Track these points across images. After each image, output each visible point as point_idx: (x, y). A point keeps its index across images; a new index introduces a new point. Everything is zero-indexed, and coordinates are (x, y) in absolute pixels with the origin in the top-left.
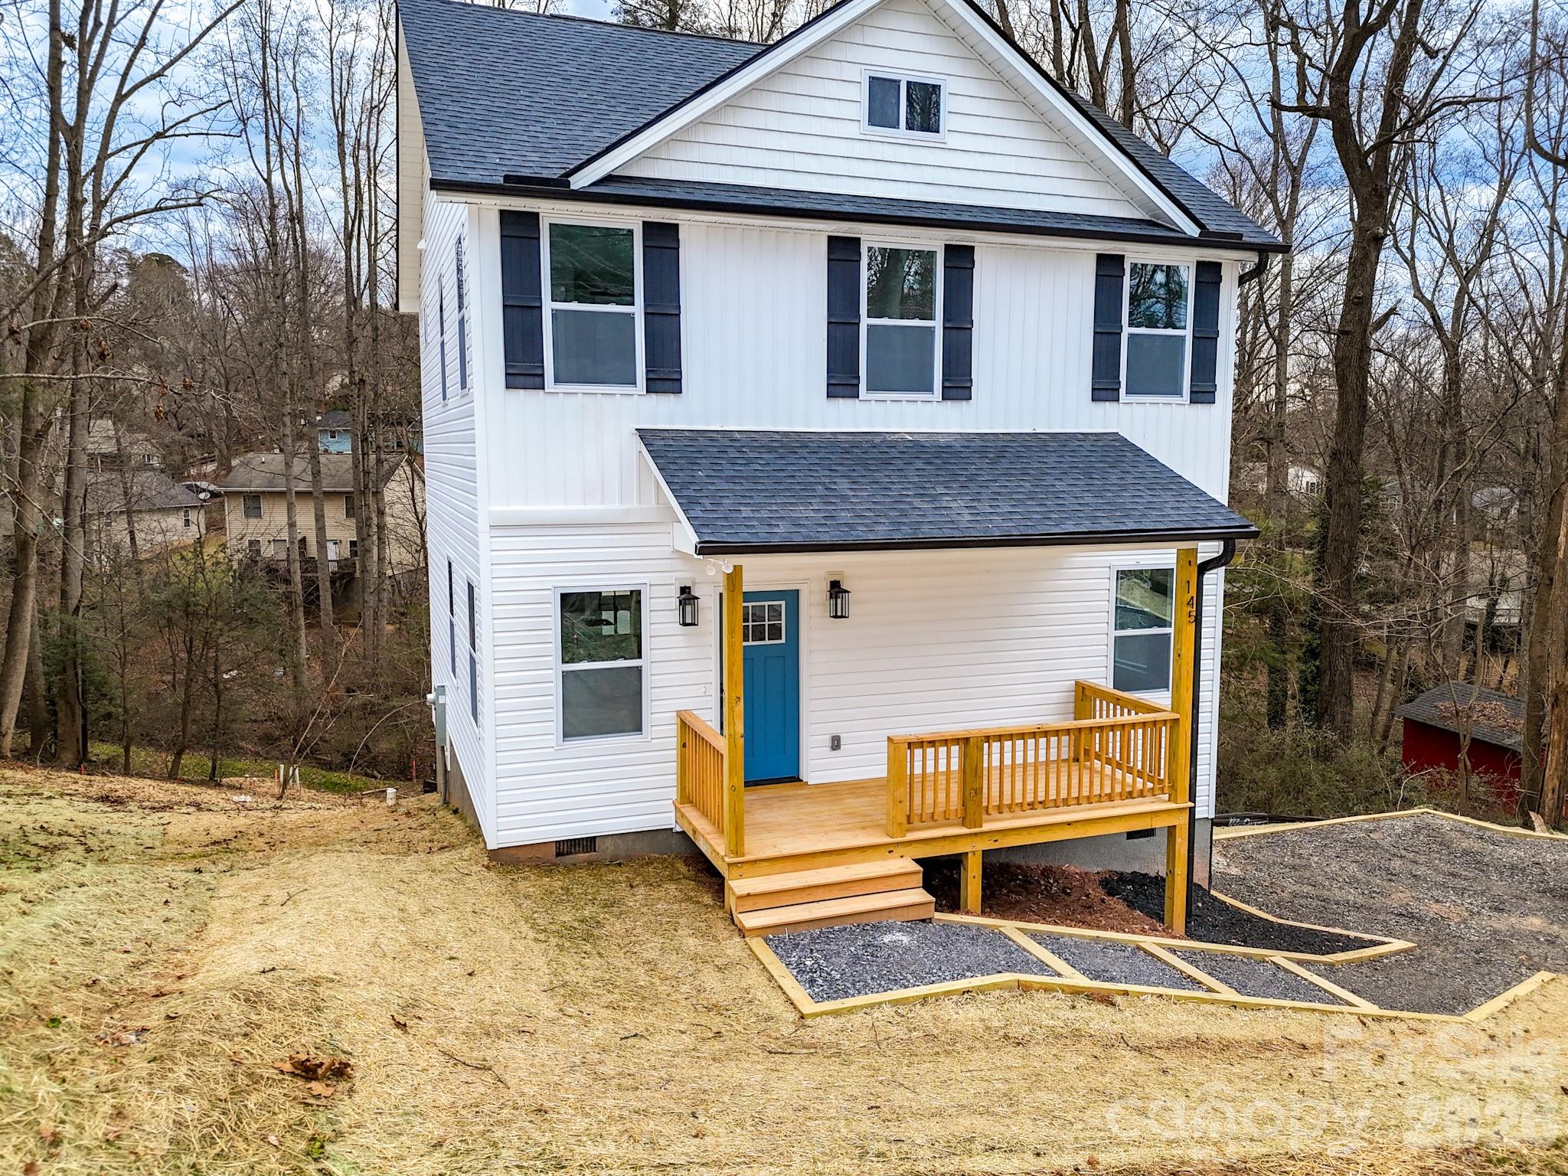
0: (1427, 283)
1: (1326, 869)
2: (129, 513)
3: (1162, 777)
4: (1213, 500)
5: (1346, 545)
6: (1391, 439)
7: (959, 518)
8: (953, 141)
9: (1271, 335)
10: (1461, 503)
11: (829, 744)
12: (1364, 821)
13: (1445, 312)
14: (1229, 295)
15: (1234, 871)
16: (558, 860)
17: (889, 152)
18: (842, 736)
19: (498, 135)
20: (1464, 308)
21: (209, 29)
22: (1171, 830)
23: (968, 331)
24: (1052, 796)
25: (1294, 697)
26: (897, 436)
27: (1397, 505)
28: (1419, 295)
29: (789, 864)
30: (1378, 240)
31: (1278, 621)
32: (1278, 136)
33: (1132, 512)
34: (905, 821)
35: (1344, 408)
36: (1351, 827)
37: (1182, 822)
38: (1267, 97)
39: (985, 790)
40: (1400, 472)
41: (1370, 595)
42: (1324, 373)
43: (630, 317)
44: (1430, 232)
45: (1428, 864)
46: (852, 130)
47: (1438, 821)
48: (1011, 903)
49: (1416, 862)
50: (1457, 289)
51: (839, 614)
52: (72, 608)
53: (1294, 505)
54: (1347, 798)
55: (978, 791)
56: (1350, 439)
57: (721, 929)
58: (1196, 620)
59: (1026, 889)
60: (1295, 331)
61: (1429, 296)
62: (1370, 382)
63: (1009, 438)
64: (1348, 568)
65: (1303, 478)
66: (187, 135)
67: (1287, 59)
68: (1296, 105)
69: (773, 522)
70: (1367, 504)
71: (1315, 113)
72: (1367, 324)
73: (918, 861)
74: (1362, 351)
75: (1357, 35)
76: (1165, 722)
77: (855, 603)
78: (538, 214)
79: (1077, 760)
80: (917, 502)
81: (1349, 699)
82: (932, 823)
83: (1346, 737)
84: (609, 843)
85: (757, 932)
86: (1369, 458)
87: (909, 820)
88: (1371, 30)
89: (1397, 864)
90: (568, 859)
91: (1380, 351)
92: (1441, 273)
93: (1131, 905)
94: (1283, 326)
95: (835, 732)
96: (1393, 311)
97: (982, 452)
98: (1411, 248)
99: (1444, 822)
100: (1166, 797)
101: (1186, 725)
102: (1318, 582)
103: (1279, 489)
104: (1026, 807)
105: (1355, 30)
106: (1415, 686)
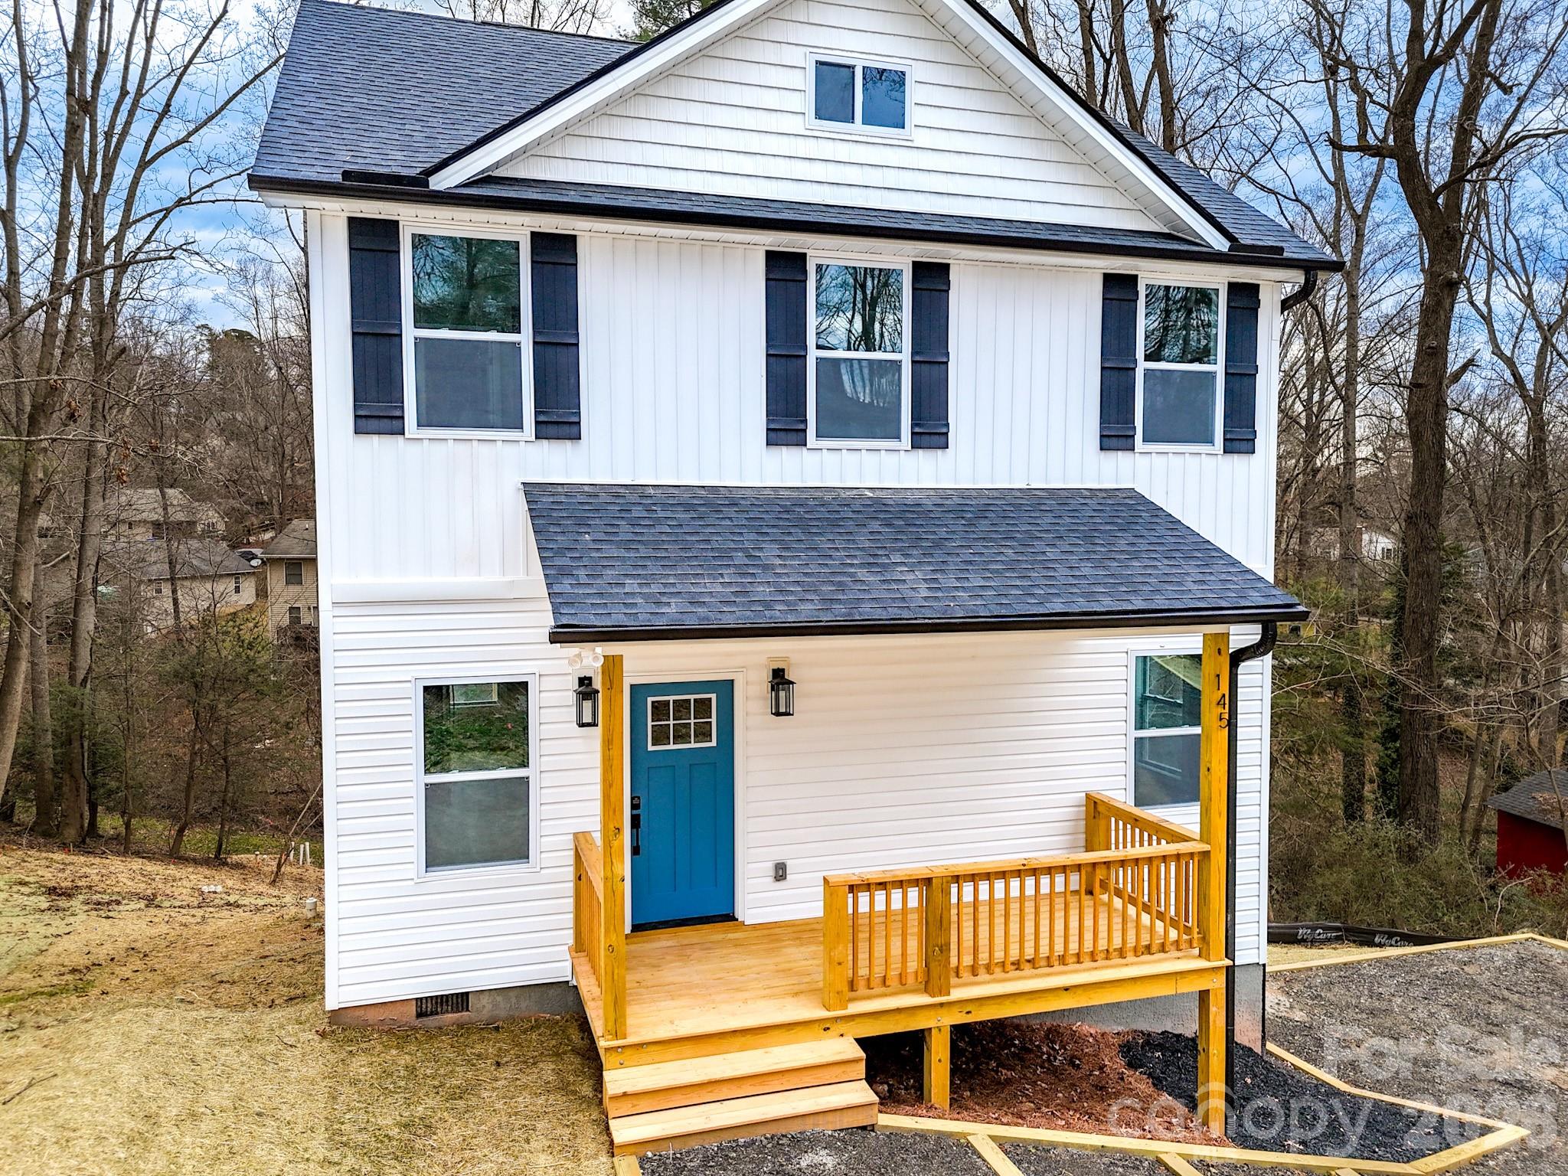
0: (1506, 339)
1: (1412, 1016)
2: (172, 580)
3: (1190, 925)
4: (1249, 571)
5: (1426, 618)
6: (1473, 502)
7: (913, 594)
8: (922, 138)
9: (1339, 394)
10: (1552, 572)
11: (772, 873)
12: (1456, 949)
13: (1527, 371)
14: (1270, 323)
15: (1299, 1016)
16: (418, 1023)
17: (843, 151)
18: (789, 863)
19: (362, 133)
20: (1547, 365)
21: (235, 95)
22: (1204, 995)
23: (943, 367)
24: (1044, 951)
25: (1372, 781)
26: (855, 492)
27: (1482, 573)
28: (1497, 352)
29: (687, 1048)
30: (1452, 286)
31: (1351, 700)
32: (1339, 184)
33: (1141, 588)
34: (846, 988)
35: (1420, 468)
36: (1442, 957)
37: (1216, 985)
38: (1325, 137)
39: (954, 947)
40: (1483, 539)
41: (1455, 669)
42: (1399, 435)
43: (516, 347)
44: (1507, 286)
45: (1537, 1010)
46: (795, 124)
47: (1546, 951)
48: (999, 1083)
49: (1522, 1008)
50: (1538, 346)
51: (782, 710)
52: (79, 681)
53: (1369, 572)
54: (1435, 907)
55: (945, 948)
56: (1427, 501)
57: (588, 1142)
58: (1229, 724)
59: (1022, 1060)
60: (1362, 388)
61: (1508, 354)
62: (1449, 445)
63: (996, 494)
64: (1429, 644)
65: (1378, 545)
66: (213, 202)
67: (1347, 100)
68: (1356, 143)
69: (664, 599)
70: (1448, 572)
71: (1378, 152)
72: (1442, 377)
73: (862, 1042)
74: (1437, 405)
75: (1422, 69)
76: (1192, 855)
77: (802, 699)
78: (398, 222)
79: (1090, 892)
80: (862, 574)
81: (1435, 789)
82: (883, 989)
83: (1432, 835)
84: (485, 1000)
85: (633, 1149)
86: (1449, 523)
87: (852, 985)
88: (1435, 62)
89: (1498, 1008)
90: (431, 1022)
91: (1458, 410)
92: (1521, 329)
93: (1158, 1083)
94: (1351, 382)
95: (780, 858)
96: (1470, 363)
97: (959, 512)
98: (1487, 302)
99: (1553, 951)
100: (1196, 951)
101: (1219, 859)
102: (1395, 658)
103: (1351, 557)
104: (1009, 967)
105: (1420, 63)
106: (1510, 776)
